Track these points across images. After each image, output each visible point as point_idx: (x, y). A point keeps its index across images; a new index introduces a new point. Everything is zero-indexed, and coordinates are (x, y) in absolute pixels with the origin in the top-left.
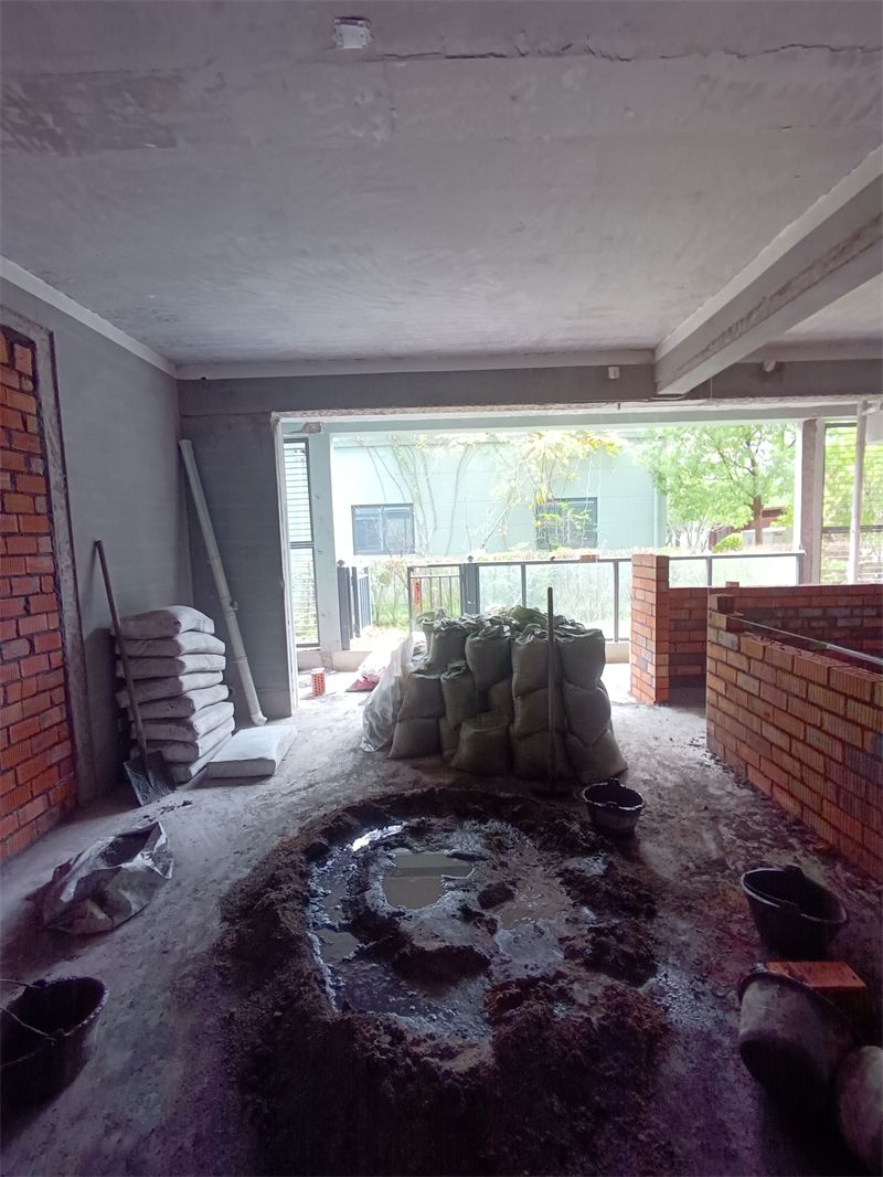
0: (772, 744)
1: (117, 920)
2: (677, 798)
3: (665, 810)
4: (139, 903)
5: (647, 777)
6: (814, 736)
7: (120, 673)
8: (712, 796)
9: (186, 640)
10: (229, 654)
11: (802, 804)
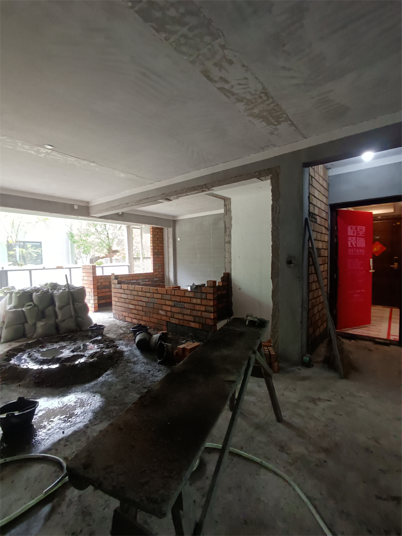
0: (131, 309)
6: (140, 303)
8: (118, 325)
11: (139, 320)
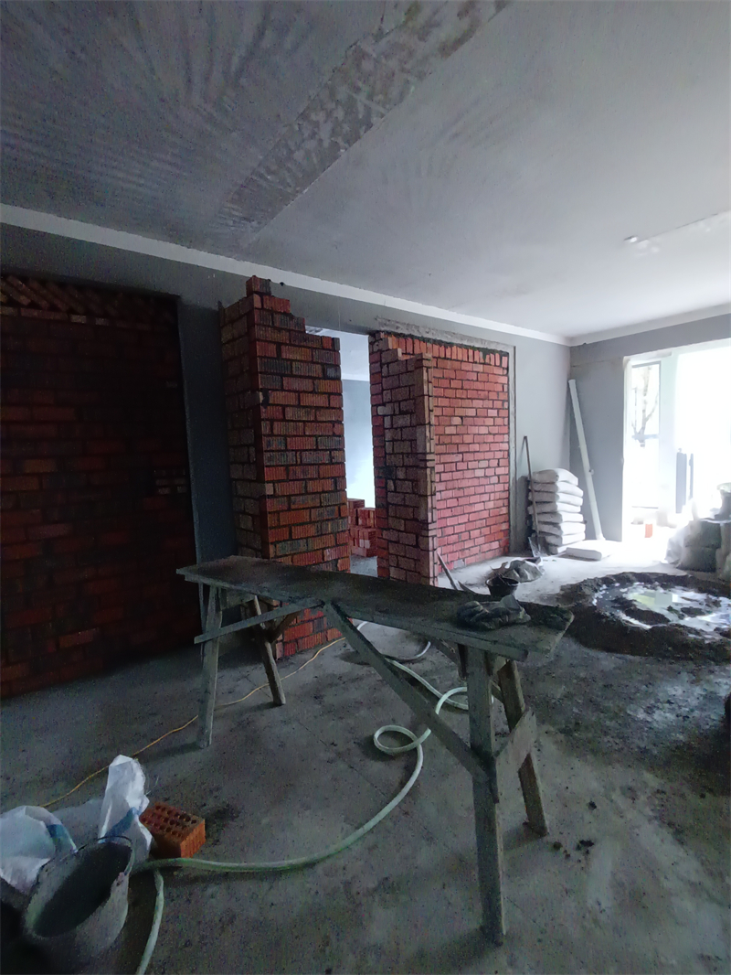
7: (530, 498)
9: (560, 485)
10: (586, 497)
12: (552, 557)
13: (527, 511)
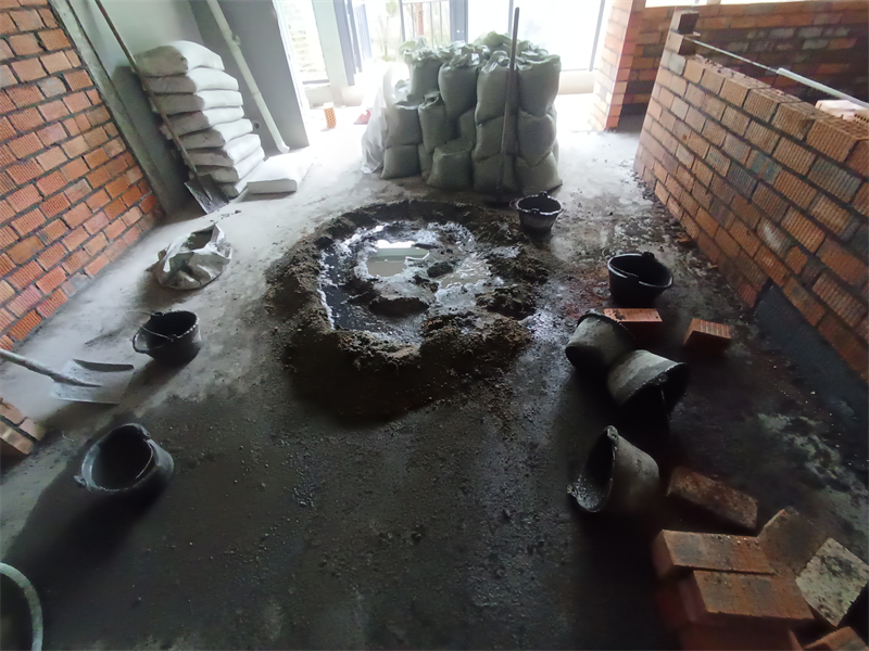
1: (203, 282)
2: (593, 207)
3: (580, 215)
4: (214, 273)
5: (576, 191)
8: (619, 205)
9: (194, 75)
11: (685, 211)
12: (232, 206)
13: (161, 136)
